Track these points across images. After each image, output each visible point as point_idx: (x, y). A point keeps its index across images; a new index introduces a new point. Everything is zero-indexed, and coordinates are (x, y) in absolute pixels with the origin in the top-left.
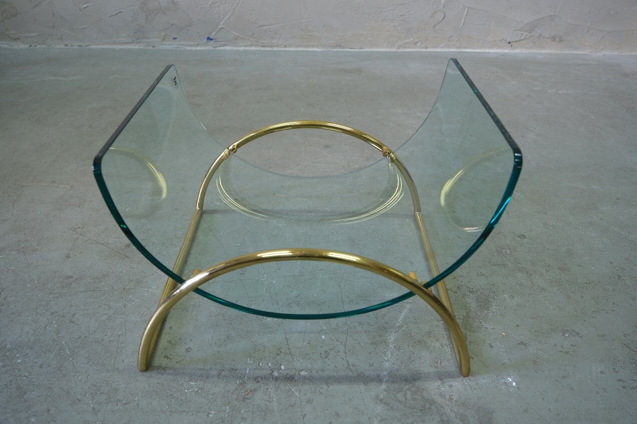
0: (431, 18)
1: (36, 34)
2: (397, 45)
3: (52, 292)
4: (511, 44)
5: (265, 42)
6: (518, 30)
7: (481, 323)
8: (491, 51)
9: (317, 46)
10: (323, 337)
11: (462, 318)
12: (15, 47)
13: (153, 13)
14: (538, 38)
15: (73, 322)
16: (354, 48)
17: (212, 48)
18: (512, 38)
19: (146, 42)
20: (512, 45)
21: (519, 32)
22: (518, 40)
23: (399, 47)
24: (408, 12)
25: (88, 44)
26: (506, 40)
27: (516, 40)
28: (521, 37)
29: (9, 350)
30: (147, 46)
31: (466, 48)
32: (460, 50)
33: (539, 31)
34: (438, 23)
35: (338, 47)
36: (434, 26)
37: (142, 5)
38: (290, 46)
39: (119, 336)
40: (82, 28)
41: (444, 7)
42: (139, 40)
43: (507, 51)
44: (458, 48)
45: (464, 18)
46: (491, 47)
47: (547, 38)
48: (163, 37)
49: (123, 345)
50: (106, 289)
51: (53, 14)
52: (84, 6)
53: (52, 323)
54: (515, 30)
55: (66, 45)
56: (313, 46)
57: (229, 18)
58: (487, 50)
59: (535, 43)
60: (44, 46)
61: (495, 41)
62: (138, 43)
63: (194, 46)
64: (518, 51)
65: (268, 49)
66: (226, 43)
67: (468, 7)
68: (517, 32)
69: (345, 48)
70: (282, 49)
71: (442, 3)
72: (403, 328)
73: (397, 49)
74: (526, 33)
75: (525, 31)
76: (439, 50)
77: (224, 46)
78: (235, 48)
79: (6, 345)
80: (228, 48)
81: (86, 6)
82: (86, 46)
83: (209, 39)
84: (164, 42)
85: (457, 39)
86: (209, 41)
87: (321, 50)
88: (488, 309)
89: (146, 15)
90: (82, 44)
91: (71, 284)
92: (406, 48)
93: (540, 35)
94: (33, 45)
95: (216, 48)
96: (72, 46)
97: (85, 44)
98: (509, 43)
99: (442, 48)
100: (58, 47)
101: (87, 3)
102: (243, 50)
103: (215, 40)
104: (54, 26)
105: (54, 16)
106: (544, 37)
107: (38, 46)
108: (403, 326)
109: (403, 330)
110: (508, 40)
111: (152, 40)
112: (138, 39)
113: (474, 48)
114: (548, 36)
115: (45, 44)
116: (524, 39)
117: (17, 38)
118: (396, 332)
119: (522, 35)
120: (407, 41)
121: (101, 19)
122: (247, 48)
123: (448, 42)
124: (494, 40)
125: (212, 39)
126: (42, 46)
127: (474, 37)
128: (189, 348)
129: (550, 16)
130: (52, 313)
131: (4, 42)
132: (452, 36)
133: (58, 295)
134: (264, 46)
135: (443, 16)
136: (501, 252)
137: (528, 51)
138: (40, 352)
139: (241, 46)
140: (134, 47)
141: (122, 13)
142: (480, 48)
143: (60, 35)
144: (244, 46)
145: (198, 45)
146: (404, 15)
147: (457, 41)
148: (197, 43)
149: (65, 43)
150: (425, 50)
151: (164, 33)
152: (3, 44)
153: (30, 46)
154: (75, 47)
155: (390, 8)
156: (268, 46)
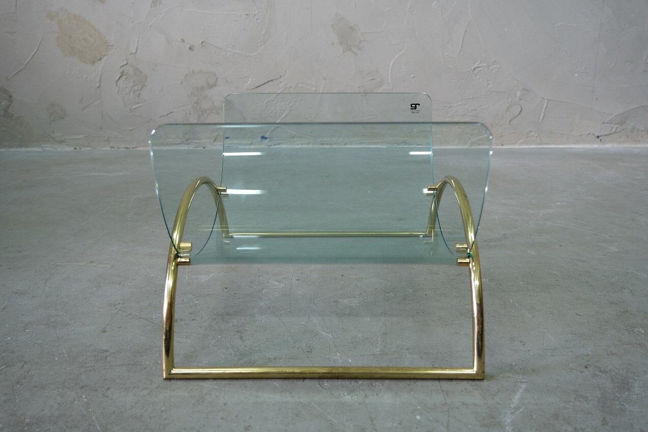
0: (506, 112)
1: (82, 136)
2: (469, 142)
3: (84, 366)
4: (600, 138)
5: (324, 140)
6: (607, 123)
7: (623, 405)
8: (576, 146)
9: (381, 143)
10: (418, 417)
11: (596, 399)
12: (59, 150)
13: (206, 112)
14: (631, 131)
15: (107, 397)
16: (421, 145)
17: (267, 147)
18: (600, 131)
19: (196, 143)
20: (601, 140)
21: (609, 125)
22: (608, 133)
23: (473, 143)
24: (480, 106)
25: (135, 146)
26: (593, 134)
27: (606, 133)
28: (611, 130)
29: (28, 424)
30: (197, 147)
31: (548, 144)
32: (540, 146)
33: (632, 124)
34: (514, 118)
35: (403, 144)
36: (510, 121)
37: (195, 104)
38: (351, 143)
39: (162, 412)
40: (131, 129)
41: (520, 100)
42: (189, 141)
43: (596, 146)
44: (539, 144)
45: (543, 111)
46: (578, 142)
47: (642, 131)
48: (215, 138)
49: (167, 422)
50: (148, 363)
51: (102, 115)
52: (135, 107)
53: (81, 396)
54: (603, 123)
55: (112, 147)
56: (376, 143)
57: (286, 116)
58: (573, 146)
59: (628, 137)
60: (90, 149)
61: (581, 135)
62: (187, 144)
63: (248, 144)
64: (609, 146)
65: (327, 146)
66: (281, 141)
67: (548, 100)
68: (606, 125)
69: (411, 145)
70: (342, 146)
71: (518, 96)
72: (521, 410)
73: (470, 146)
74: (616, 126)
75: (616, 124)
76: (517, 147)
77: (279, 144)
78: (292, 146)
79: (25, 419)
80: (284, 146)
81: (137, 106)
82: (133, 148)
83: (263, 138)
84: (216, 143)
85: (536, 135)
86: (264, 140)
87: (385, 147)
88: (629, 390)
89: (199, 115)
90: (128, 147)
91: (106, 357)
92: (479, 144)
93: (634, 128)
94: (78, 148)
95: (271, 147)
96: (119, 148)
97: (133, 146)
98: (598, 137)
99: (521, 144)
100: (104, 149)
101: (138, 103)
102: (300, 148)
103: (271, 139)
104: (101, 128)
105: (102, 117)
106: (638, 130)
107: (83, 149)
108: (520, 408)
109: (522, 412)
110: (596, 134)
111: (202, 141)
112: (187, 140)
113: (557, 144)
114: (643, 129)
115: (90, 147)
116: (615, 133)
117: (62, 141)
118: (512, 413)
119: (612, 128)
120: (481, 137)
121: (151, 119)
122: (304, 146)
123: (527, 137)
124: (579, 134)
125: (266, 138)
126: (87, 149)
127: (556, 132)
128: (249, 426)
129: (643, 106)
130: (82, 387)
131: (49, 145)
132: (531, 131)
133: (90, 368)
134: (322, 144)
135: (520, 110)
136: (633, 331)
137: (621, 146)
138: (65, 427)
139: (298, 144)
140: (183, 148)
141: (173, 113)
142: (564, 144)
143: (107, 136)
144: (301, 144)
145: (251, 144)
146: (476, 110)
147: (536, 136)
148: (251, 142)
149: (111, 145)
150: (501, 147)
151: (216, 134)
152: (47, 147)
153: (75, 149)
154: (121, 149)
155: (460, 103)
156: (327, 144)
